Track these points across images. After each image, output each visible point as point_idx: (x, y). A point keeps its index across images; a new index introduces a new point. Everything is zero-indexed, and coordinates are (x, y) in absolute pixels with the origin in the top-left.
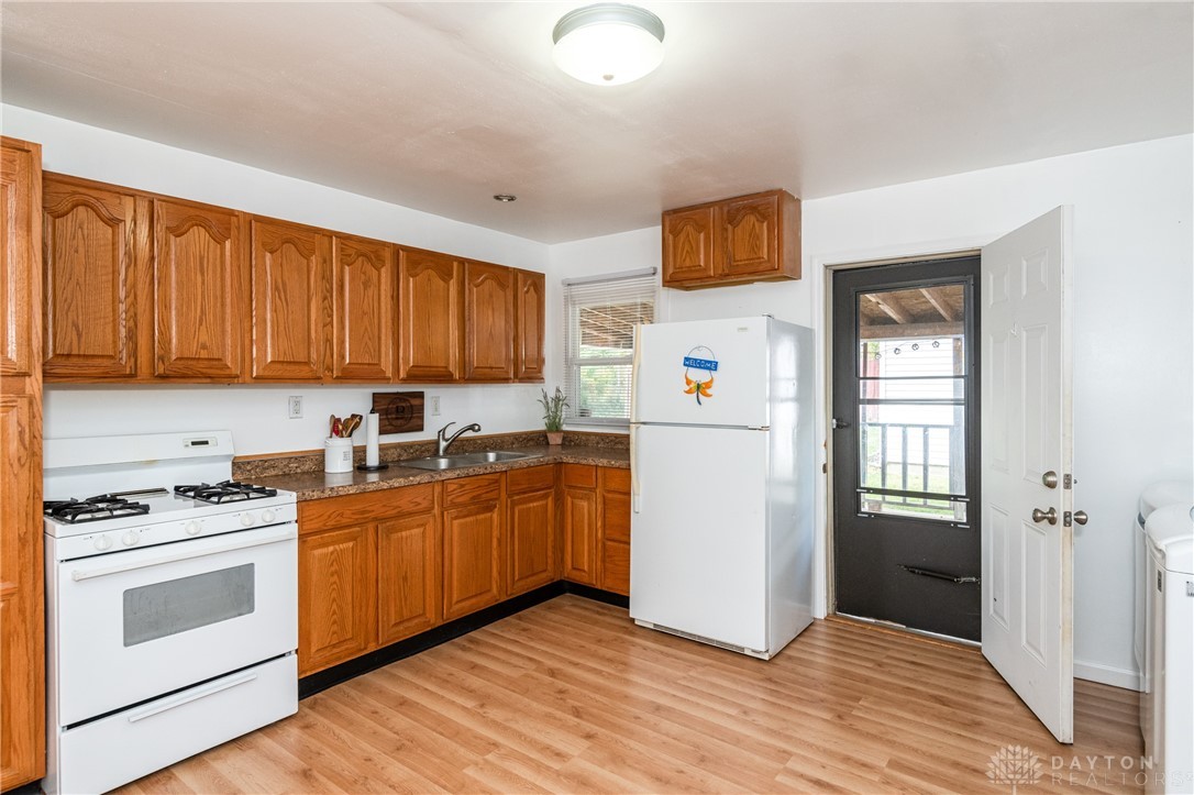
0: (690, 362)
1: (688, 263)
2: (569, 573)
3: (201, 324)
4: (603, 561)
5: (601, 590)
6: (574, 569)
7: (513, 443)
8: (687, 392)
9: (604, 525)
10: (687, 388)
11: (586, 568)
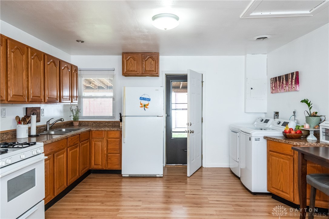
0: (142, 99)
1: (131, 69)
2: (93, 166)
4: (107, 160)
5: (106, 170)
6: (95, 165)
7: (63, 126)
8: (141, 107)
9: (107, 149)
10: (141, 106)
11: (100, 164)
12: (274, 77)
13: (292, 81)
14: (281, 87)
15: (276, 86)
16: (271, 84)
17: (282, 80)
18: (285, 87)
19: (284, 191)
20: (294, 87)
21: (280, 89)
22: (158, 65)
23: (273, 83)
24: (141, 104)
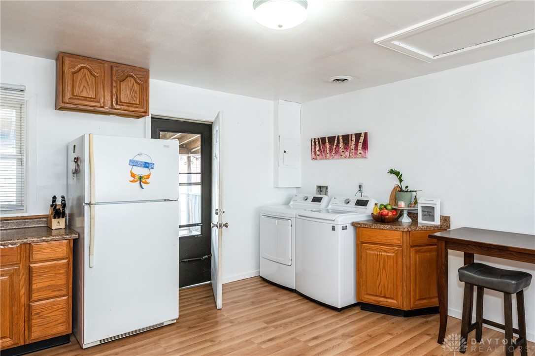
0: (134, 163)
1: (84, 94)
4: (28, 321)
9: (29, 292)
10: (132, 179)
12: (320, 137)
13: (356, 145)
14: (333, 152)
15: (324, 150)
16: (313, 148)
17: (336, 142)
18: (343, 152)
19: (387, 296)
20: (361, 153)
21: (333, 154)
22: (147, 95)
23: (317, 146)
24: (133, 175)
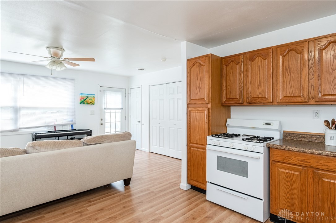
3: (259, 87)
